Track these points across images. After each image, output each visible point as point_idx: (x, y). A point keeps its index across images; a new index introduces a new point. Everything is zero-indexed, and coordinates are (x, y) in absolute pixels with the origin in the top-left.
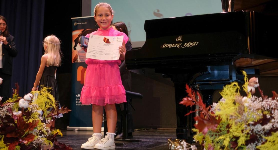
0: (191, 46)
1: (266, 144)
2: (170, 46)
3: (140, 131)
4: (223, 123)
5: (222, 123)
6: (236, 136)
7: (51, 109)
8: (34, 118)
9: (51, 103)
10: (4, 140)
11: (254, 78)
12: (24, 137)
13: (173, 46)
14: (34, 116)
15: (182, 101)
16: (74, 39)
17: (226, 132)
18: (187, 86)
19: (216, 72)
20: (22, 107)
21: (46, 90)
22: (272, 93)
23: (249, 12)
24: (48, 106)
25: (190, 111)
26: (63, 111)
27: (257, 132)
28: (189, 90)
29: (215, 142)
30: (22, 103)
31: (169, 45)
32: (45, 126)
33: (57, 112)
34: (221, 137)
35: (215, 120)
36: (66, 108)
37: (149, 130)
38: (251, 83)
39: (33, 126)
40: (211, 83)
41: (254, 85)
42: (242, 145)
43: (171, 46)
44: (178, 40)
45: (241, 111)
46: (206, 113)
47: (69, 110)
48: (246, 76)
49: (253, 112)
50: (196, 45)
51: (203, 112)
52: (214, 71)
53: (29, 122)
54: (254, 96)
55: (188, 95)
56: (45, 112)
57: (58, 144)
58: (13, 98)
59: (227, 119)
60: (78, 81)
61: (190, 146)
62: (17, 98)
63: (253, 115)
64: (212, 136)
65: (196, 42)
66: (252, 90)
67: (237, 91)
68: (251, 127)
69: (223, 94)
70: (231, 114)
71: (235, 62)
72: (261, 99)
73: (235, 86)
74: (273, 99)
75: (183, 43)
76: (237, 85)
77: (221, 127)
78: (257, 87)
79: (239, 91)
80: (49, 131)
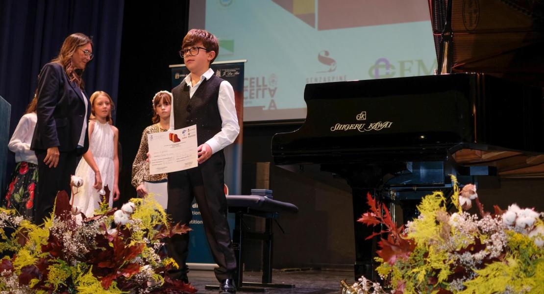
0: (379, 128)
1: (476, 280)
2: (346, 128)
3: (290, 272)
4: (419, 250)
5: (417, 250)
6: (436, 268)
7: (159, 227)
8: (136, 240)
9: (160, 217)
10: (92, 271)
11: (470, 185)
12: (122, 268)
13: (352, 128)
14: (137, 237)
15: (361, 217)
17: (423, 263)
18: (369, 196)
19: (423, 171)
20: (119, 222)
22: (493, 208)
23: (476, 75)
24: (155, 223)
25: (373, 233)
26: (179, 230)
27: (464, 263)
28: (372, 202)
29: (407, 277)
30: (120, 216)
31: (345, 126)
32: (153, 252)
33: (169, 231)
34: (415, 270)
35: (408, 246)
36: (183, 226)
37: (308, 271)
38: (466, 192)
39: (136, 251)
40: (415, 188)
41: (470, 196)
42: (443, 281)
43: (348, 127)
44: (358, 118)
45: (446, 234)
46: (396, 237)
47: (188, 228)
48: (456, 183)
49: (464, 235)
50: (389, 127)
51: (392, 235)
52: (419, 169)
53: (130, 245)
54: (465, 212)
55: (371, 209)
56: (151, 231)
57: (171, 281)
59: (425, 244)
61: (372, 284)
63: (463, 239)
64: (403, 268)
65: (388, 123)
66: (466, 203)
67: (441, 205)
68: (457, 256)
69: (421, 208)
70: (431, 237)
71: (453, 156)
72: (476, 216)
73: (439, 197)
74: (493, 217)
75: (367, 123)
76: (441, 195)
77: (415, 256)
78: (474, 198)
79: (444, 205)
80: (158, 260)
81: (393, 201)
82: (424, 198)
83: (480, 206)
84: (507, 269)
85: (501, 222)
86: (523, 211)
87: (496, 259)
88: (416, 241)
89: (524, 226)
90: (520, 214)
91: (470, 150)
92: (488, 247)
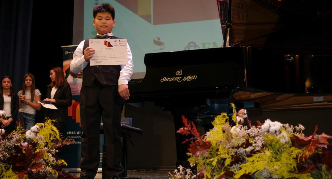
0: (190, 79)
1: (247, 164)
2: (170, 80)
3: (138, 172)
4: (213, 148)
6: (223, 158)
7: (54, 141)
8: (40, 149)
9: (55, 134)
10: (12, 169)
11: (243, 109)
12: (31, 166)
13: (173, 80)
14: (41, 147)
15: (179, 130)
16: (65, 70)
17: (215, 155)
18: (183, 117)
19: (216, 106)
20: (29, 138)
21: (51, 122)
22: (256, 123)
23: (246, 47)
24: (52, 138)
25: (186, 139)
26: (67, 142)
27: (240, 154)
28: (185, 121)
29: (206, 164)
30: (29, 134)
31: (169, 79)
32: (51, 156)
33: (61, 143)
34: (211, 160)
35: (207, 146)
37: (149, 171)
38: (240, 114)
39: (40, 155)
40: (212, 116)
41: (243, 116)
42: (228, 165)
43: (171, 79)
44: (177, 74)
45: (229, 138)
46: (200, 141)
48: (235, 108)
49: (240, 139)
51: (198, 140)
52: (214, 104)
53: (36, 152)
54: (240, 125)
55: (184, 125)
56: (49, 143)
57: (63, 174)
58: (18, 131)
59: (217, 144)
60: (69, 117)
61: (186, 170)
62: (21, 131)
63: (239, 141)
64: (204, 159)
65: (195, 76)
66: (240, 120)
67: (226, 121)
68: (235, 150)
69: (214, 124)
70: (220, 140)
71: (234, 95)
72: (246, 127)
74: (256, 127)
75: (182, 76)
76: (226, 116)
77: (211, 151)
78: (245, 117)
79: (228, 121)
80: (54, 161)
81: (199, 125)
82: (216, 117)
83: (249, 122)
84: (264, 157)
85: (261, 130)
86: (273, 123)
87: (259, 151)
88: (212, 142)
89: (274, 131)
90: (272, 125)
91: (243, 92)
92: (254, 145)
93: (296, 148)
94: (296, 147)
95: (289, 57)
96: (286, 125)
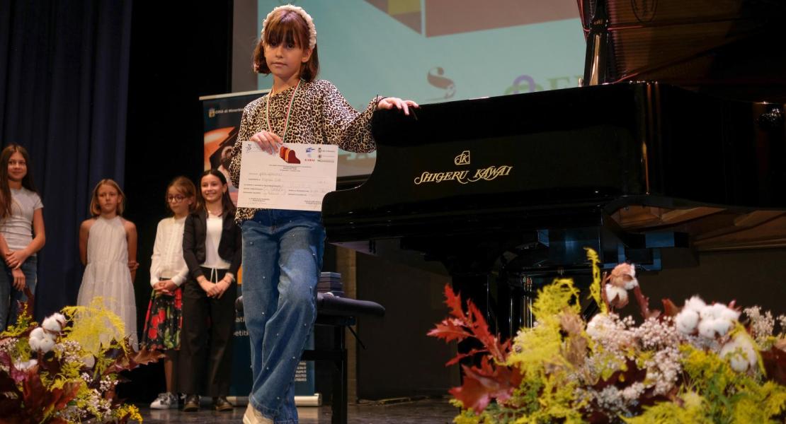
0: (492, 176)
2: (439, 178)
3: (392, 405)
4: (529, 385)
5: (526, 383)
6: (557, 417)
7: (115, 353)
8: (68, 377)
11: (624, 265)
13: (447, 178)
14: (70, 372)
15: (436, 328)
16: (208, 155)
17: (534, 407)
18: (447, 291)
20: (38, 348)
22: (662, 303)
23: (645, 84)
25: (457, 354)
26: (146, 359)
27: (606, 406)
28: (453, 300)
30: (38, 338)
31: (436, 175)
32: (96, 397)
33: (129, 360)
34: (521, 421)
35: (513, 376)
37: (420, 401)
38: (617, 277)
39: (65, 397)
41: (625, 285)
43: (442, 177)
44: (458, 161)
45: (578, 352)
47: (160, 354)
49: (611, 354)
50: (507, 174)
51: (491, 356)
52: (566, 239)
53: (53, 387)
54: (612, 313)
55: (452, 313)
56: (101, 359)
58: (19, 326)
59: (539, 374)
62: (28, 326)
63: (609, 361)
64: (500, 417)
65: (505, 167)
66: (617, 297)
67: (572, 302)
68: (590, 395)
69: (536, 309)
70: (550, 361)
72: (630, 320)
73: (567, 289)
74: (661, 320)
75: (472, 169)
76: (570, 286)
77: (523, 394)
78: (631, 287)
79: (577, 301)
80: (106, 410)
81: (527, 294)
82: (542, 291)
83: (642, 302)
84: (681, 414)
85: (672, 328)
86: (710, 308)
87: (663, 398)
88: (523, 368)
89: (711, 335)
90: (705, 314)
91: (641, 207)
92: (650, 375)
93: (781, 387)
94: (780, 384)
95: (769, 109)
96: (751, 310)
